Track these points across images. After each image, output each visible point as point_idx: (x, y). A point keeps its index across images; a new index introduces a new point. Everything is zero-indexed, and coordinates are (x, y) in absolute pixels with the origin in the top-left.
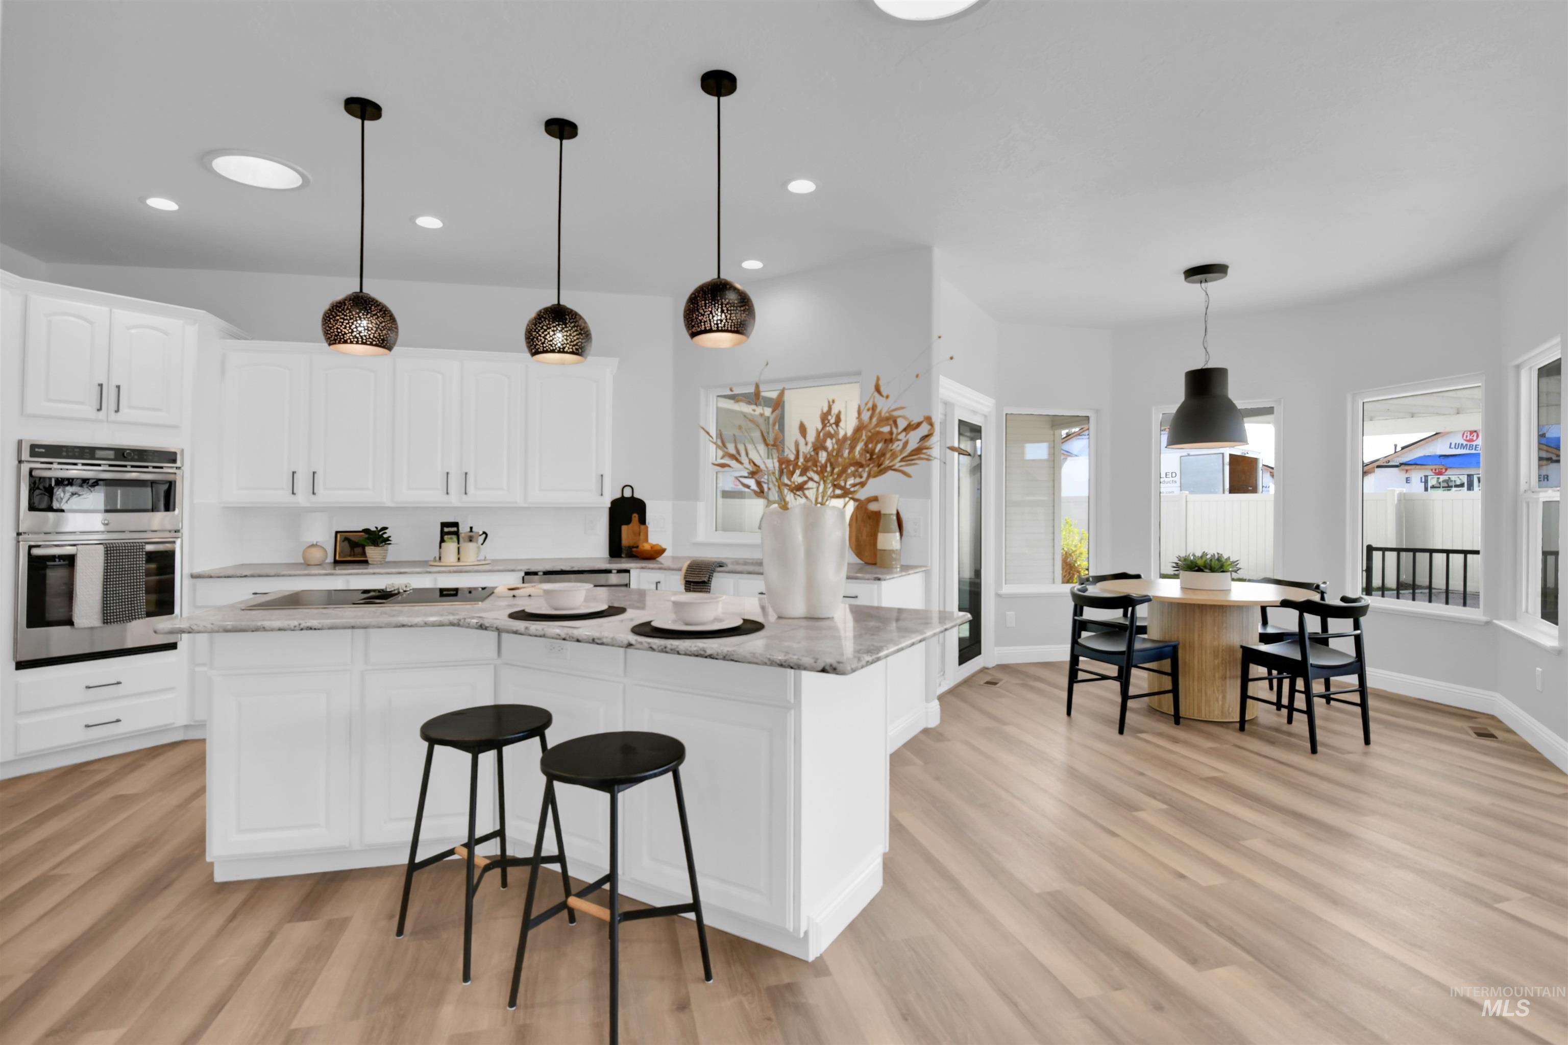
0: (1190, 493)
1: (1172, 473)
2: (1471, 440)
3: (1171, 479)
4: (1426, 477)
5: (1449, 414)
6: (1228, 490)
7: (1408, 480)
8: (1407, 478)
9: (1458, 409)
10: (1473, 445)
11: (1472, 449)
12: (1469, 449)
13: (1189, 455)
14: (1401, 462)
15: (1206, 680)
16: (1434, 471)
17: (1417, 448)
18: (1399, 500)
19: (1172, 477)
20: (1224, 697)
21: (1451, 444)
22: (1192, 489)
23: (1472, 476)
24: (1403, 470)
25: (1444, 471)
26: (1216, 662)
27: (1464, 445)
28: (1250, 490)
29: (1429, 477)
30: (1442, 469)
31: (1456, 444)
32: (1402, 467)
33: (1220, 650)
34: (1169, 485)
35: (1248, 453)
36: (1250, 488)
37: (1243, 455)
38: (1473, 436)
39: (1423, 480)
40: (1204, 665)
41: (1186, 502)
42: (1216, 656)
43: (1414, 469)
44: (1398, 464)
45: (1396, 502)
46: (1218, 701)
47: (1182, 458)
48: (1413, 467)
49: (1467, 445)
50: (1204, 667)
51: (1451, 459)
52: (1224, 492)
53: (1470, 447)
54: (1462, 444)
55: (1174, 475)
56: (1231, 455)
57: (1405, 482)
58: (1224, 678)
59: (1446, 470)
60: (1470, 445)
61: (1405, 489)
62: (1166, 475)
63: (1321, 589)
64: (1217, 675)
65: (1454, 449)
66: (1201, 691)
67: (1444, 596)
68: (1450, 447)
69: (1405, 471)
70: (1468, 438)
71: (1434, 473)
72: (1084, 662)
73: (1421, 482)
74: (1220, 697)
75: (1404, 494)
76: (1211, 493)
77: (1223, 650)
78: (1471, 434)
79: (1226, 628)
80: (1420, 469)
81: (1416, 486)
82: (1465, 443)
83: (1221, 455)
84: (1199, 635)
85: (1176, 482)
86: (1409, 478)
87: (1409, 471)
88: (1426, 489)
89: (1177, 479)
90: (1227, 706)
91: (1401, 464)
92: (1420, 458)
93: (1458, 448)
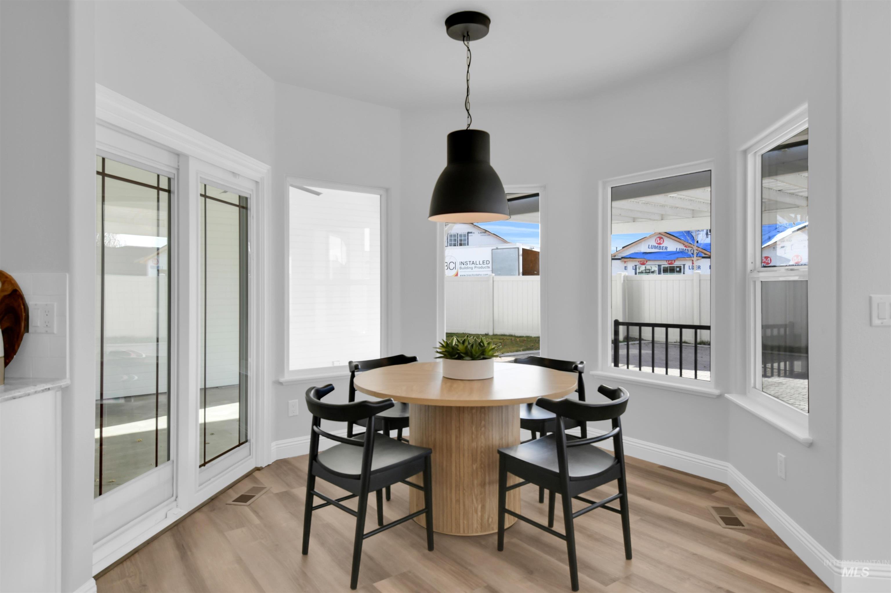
0: (495, 275)
1: (487, 261)
2: (660, 244)
3: (486, 265)
4: (636, 266)
5: (657, 220)
6: (522, 273)
7: (626, 268)
8: (625, 267)
9: (662, 215)
10: (661, 247)
11: (660, 249)
12: (659, 249)
13: (497, 249)
14: (622, 256)
15: (464, 489)
16: (640, 262)
17: (631, 247)
18: (624, 281)
19: (487, 264)
20: (483, 507)
21: (649, 245)
22: (499, 273)
23: (660, 266)
24: (623, 261)
25: (645, 262)
26: (475, 467)
27: (656, 246)
28: (535, 273)
29: (637, 266)
30: (644, 261)
31: (652, 246)
32: (623, 260)
33: (479, 452)
34: (485, 269)
35: (534, 248)
36: (535, 272)
37: (531, 249)
38: (661, 241)
39: (634, 268)
40: (462, 471)
41: (493, 281)
42: (474, 460)
43: (629, 261)
44: (620, 257)
45: (622, 281)
46: (476, 512)
47: (493, 250)
48: (629, 260)
49: (657, 246)
50: (462, 475)
51: (649, 255)
52: (519, 275)
53: (659, 248)
54: (655, 246)
55: (488, 262)
56: (523, 250)
57: (624, 269)
58: (483, 485)
59: (647, 262)
60: (659, 246)
61: (624, 273)
62: (483, 262)
63: (579, 369)
64: (476, 482)
65: (651, 249)
66: (459, 501)
67: (651, 345)
68: (649, 248)
69: (624, 262)
70: (658, 242)
71: (640, 264)
72: (321, 484)
73: (633, 269)
74: (480, 507)
75: (627, 276)
76: (511, 275)
77: (481, 452)
78: (660, 240)
79: (485, 426)
80: (632, 261)
81: (630, 272)
82: (656, 245)
83: (517, 249)
84: (456, 437)
85: (489, 267)
86: (626, 266)
87: (626, 262)
88: (636, 274)
89: (490, 265)
90: (486, 516)
91: (622, 258)
92: (632, 254)
93: (653, 248)
